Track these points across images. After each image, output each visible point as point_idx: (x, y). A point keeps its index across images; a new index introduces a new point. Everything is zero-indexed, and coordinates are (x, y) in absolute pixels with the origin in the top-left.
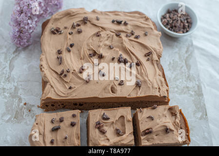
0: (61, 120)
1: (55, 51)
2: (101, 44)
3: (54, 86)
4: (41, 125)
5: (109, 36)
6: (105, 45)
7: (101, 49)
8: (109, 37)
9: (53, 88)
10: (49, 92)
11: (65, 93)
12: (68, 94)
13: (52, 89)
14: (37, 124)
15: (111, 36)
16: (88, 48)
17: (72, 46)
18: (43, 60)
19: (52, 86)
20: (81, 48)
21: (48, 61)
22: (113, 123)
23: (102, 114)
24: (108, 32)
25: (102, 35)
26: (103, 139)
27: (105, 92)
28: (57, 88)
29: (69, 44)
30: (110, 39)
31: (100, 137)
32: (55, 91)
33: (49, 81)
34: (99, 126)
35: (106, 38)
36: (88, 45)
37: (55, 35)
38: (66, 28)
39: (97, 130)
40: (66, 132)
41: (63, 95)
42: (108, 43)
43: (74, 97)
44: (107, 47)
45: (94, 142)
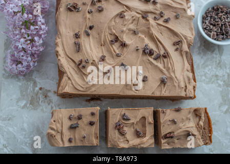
0: (80, 118)
1: (72, 34)
2: (125, 29)
3: (71, 78)
4: (59, 122)
5: (134, 18)
6: (130, 30)
7: (125, 35)
8: (134, 20)
9: (71, 80)
10: (66, 85)
11: (83, 87)
12: (86, 88)
13: (69, 81)
14: (54, 121)
15: (137, 19)
16: (110, 32)
17: (91, 28)
18: (60, 46)
19: (69, 78)
20: (102, 32)
21: (65, 47)
22: (133, 123)
23: (123, 113)
24: (134, 13)
25: (126, 18)
26: (122, 140)
27: (127, 89)
28: (75, 81)
29: (88, 26)
30: (135, 22)
31: (119, 139)
32: (72, 84)
33: (66, 72)
34: (119, 127)
35: (130, 22)
36: (110, 28)
37: (72, 13)
38: (84, 4)
39: (117, 131)
40: (84, 130)
41: (82, 89)
42: (132, 27)
43: (92, 92)
44: (132, 32)
45: (112, 143)
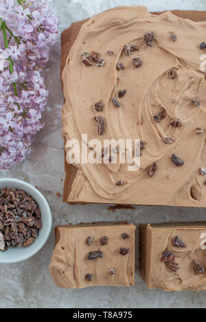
0: (104, 241)
1: (90, 103)
2: (177, 98)
3: (90, 179)
4: (70, 249)
5: (192, 80)
6: (185, 99)
7: (177, 107)
8: (193, 82)
9: (89, 181)
10: (81, 190)
11: (109, 192)
12: (114, 195)
13: (87, 183)
14: (63, 248)
15: (197, 82)
16: (152, 102)
17: (121, 94)
18: (69, 121)
19: (86, 178)
20: (139, 102)
21: (78, 123)
22: (189, 252)
23: (173, 236)
24: (192, 72)
25: (180, 79)
26: (171, 279)
28: (96, 182)
29: (117, 91)
30: (194, 86)
31: (167, 276)
32: (91, 188)
33: (81, 168)
34: (167, 259)
35: (187, 86)
36: (152, 96)
37: (90, 68)
38: (110, 53)
39: (163, 265)
40: (111, 262)
41: (107, 196)
42: (189, 94)
43: (124, 201)
44: (188, 102)
45: (156, 282)
